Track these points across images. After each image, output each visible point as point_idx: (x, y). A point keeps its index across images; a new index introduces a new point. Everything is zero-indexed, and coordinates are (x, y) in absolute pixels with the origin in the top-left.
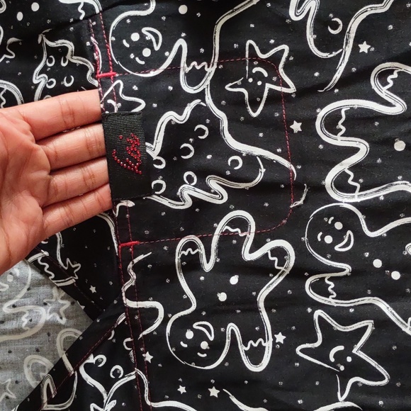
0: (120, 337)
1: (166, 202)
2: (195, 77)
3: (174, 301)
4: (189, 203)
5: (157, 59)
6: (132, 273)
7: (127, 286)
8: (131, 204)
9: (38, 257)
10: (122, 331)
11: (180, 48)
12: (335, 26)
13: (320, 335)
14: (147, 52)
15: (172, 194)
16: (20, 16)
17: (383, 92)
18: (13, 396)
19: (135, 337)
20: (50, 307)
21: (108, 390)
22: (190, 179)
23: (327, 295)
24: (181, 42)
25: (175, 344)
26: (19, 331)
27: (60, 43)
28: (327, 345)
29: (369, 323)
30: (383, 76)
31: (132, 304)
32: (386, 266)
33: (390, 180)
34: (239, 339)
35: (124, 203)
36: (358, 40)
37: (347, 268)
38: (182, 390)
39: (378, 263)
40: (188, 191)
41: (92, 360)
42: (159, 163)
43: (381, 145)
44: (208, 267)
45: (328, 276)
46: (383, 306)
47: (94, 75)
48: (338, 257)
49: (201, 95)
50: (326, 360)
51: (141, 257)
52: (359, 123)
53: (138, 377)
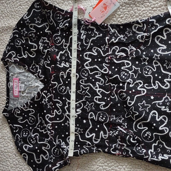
0: (50, 88)
1: (59, 66)
2: (65, 46)
3: (59, 82)
4: (62, 66)
5: (60, 42)
6: (53, 77)
7: (52, 79)
8: (54, 66)
9: (36, 74)
10: (50, 87)
11: (64, 41)
12: (88, 40)
13: (81, 89)
14: (58, 41)
15: (60, 65)
16: (38, 33)
17: (94, 51)
18: (29, 98)
19: (52, 88)
20: (38, 83)
21: (47, 97)
22: (63, 62)
23: (83, 83)
24: (64, 40)
25: (59, 89)
26: (32, 87)
27: (45, 38)
28: (82, 91)
29: (89, 87)
30: (94, 49)
31: (52, 83)
32: (92, 79)
33: (94, 65)
34: (69, 89)
35: (53, 65)
36: (91, 43)
37: (86, 79)
38: (59, 98)
39: (91, 78)
40: (63, 65)
41: (45, 91)
42: (59, 59)
43: (93, 60)
44: (65, 77)
45: (83, 80)
46: (91, 85)
47: (50, 44)
48: (85, 77)
49: (66, 49)
50: (82, 93)
51: (54, 75)
52: (90, 56)
53: (52, 95)
